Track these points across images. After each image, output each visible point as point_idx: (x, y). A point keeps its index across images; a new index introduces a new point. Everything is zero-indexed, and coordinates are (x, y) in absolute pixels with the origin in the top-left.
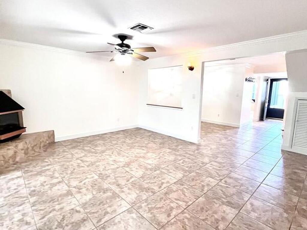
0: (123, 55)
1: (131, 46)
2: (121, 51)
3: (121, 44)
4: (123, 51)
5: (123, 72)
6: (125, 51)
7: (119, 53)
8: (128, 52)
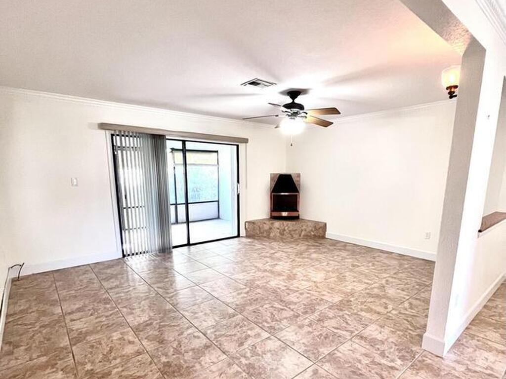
0: (293, 120)
1: (305, 107)
2: (290, 114)
3: (290, 103)
4: (292, 114)
5: (291, 145)
6: (295, 114)
7: (287, 116)
8: (300, 115)
